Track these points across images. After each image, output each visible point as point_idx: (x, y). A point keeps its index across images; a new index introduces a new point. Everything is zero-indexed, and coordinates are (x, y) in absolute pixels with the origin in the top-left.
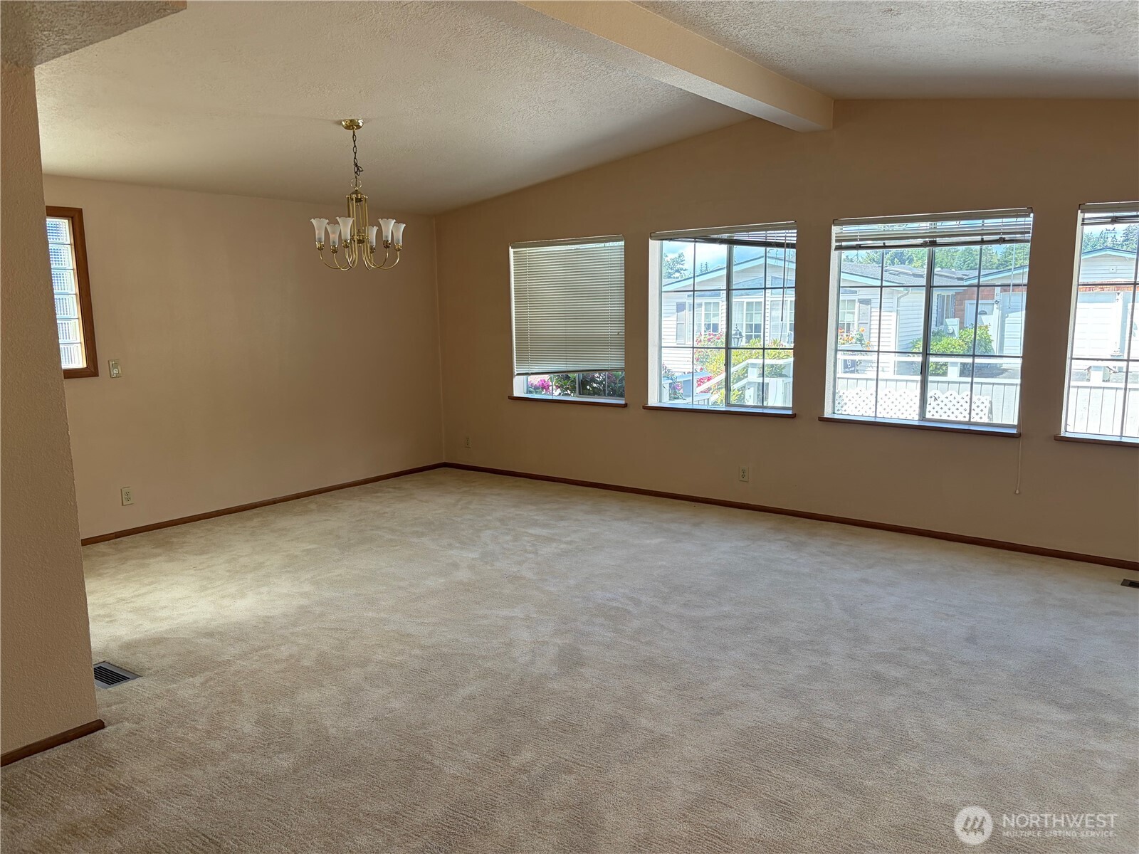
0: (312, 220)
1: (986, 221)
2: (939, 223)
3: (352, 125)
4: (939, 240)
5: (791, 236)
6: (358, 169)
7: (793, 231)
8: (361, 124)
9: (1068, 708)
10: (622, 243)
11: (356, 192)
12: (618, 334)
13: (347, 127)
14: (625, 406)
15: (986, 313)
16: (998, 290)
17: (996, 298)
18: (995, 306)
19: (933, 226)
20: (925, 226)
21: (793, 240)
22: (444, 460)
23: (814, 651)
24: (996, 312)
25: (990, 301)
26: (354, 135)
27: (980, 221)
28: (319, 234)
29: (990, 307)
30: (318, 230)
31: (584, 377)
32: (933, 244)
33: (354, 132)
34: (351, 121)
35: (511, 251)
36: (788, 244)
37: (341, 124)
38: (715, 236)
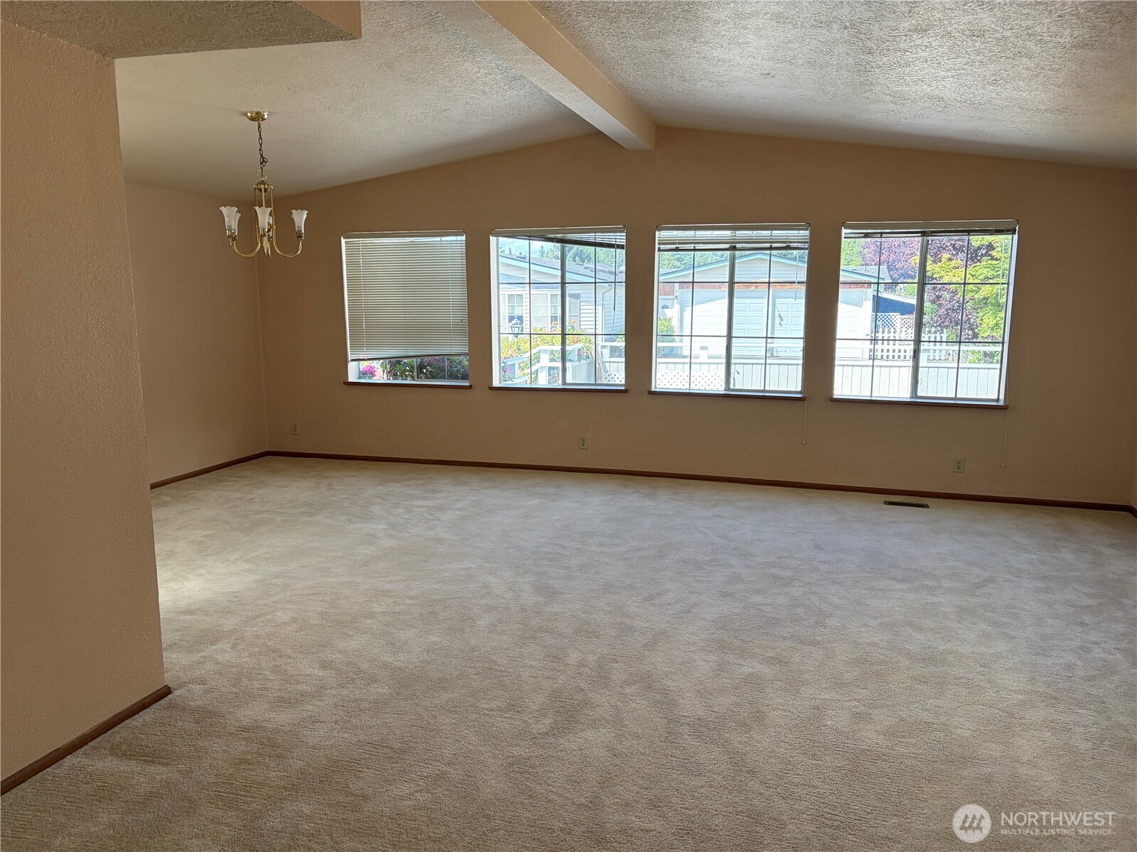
0: (222, 209)
1: (774, 232)
2: (737, 232)
3: (257, 117)
4: (738, 246)
5: (621, 238)
6: (263, 161)
7: (622, 234)
8: (266, 117)
9: (903, 581)
10: (464, 238)
11: (263, 183)
12: (462, 322)
13: (252, 119)
14: (470, 387)
15: (668, 308)
16: (677, 285)
17: (676, 294)
18: (675, 301)
19: (734, 234)
20: (727, 233)
21: (623, 242)
22: (267, 448)
23: (719, 565)
24: (677, 306)
25: (671, 297)
26: (259, 126)
27: (769, 232)
28: (230, 221)
29: (672, 301)
30: (229, 217)
31: (421, 362)
32: (734, 248)
33: (259, 123)
34: (257, 113)
35: (343, 241)
36: (618, 245)
37: (246, 115)
38: (552, 236)
